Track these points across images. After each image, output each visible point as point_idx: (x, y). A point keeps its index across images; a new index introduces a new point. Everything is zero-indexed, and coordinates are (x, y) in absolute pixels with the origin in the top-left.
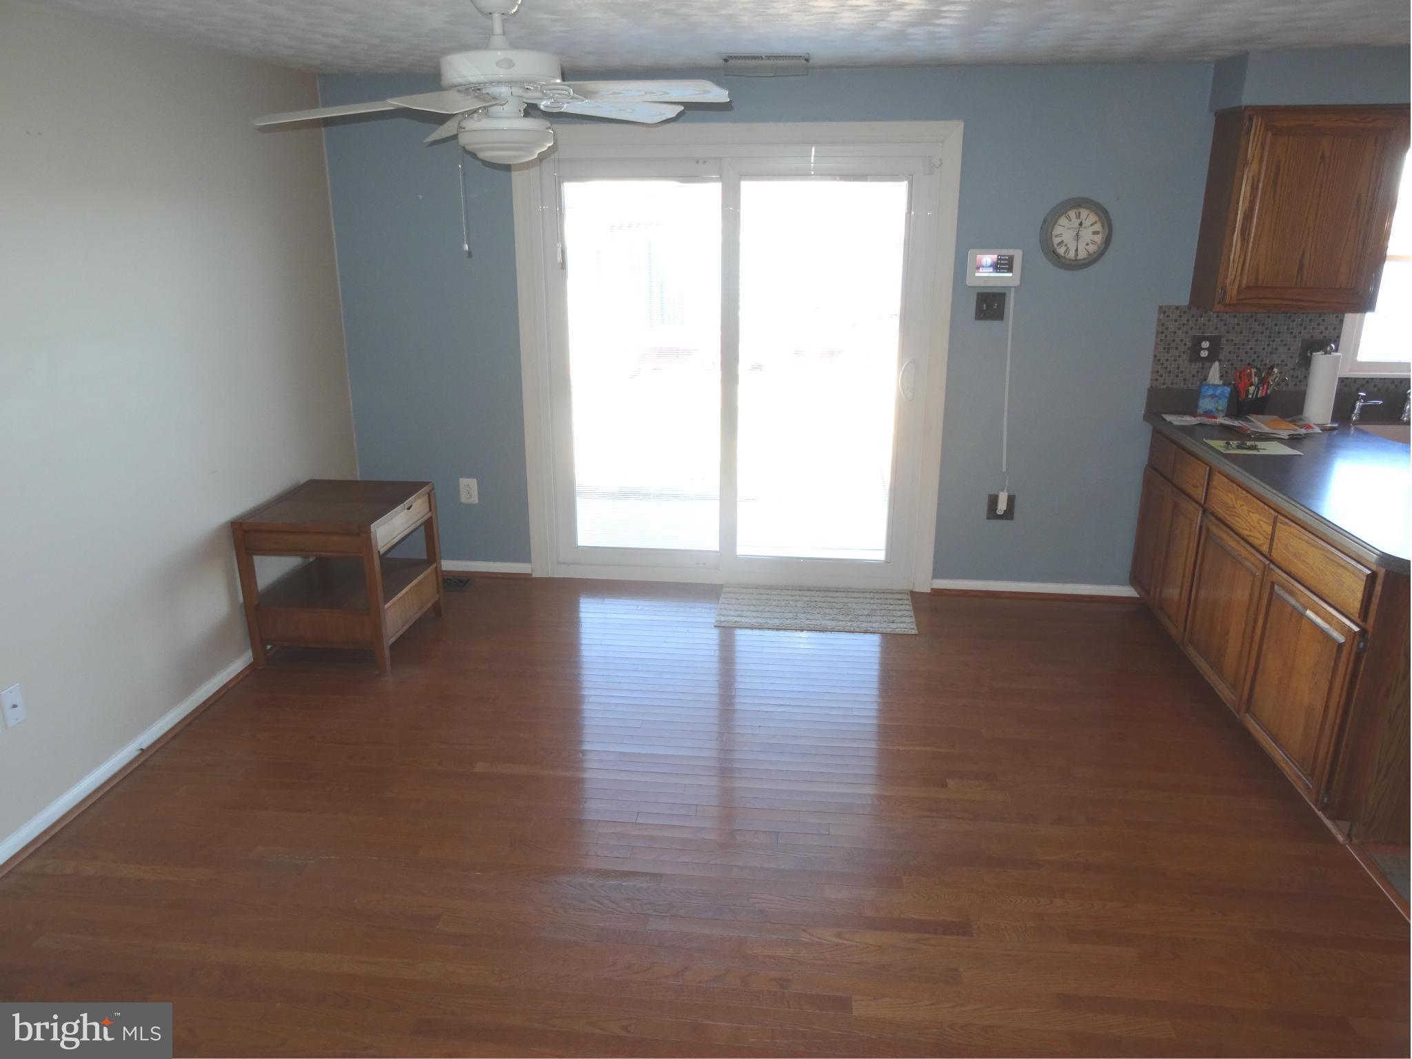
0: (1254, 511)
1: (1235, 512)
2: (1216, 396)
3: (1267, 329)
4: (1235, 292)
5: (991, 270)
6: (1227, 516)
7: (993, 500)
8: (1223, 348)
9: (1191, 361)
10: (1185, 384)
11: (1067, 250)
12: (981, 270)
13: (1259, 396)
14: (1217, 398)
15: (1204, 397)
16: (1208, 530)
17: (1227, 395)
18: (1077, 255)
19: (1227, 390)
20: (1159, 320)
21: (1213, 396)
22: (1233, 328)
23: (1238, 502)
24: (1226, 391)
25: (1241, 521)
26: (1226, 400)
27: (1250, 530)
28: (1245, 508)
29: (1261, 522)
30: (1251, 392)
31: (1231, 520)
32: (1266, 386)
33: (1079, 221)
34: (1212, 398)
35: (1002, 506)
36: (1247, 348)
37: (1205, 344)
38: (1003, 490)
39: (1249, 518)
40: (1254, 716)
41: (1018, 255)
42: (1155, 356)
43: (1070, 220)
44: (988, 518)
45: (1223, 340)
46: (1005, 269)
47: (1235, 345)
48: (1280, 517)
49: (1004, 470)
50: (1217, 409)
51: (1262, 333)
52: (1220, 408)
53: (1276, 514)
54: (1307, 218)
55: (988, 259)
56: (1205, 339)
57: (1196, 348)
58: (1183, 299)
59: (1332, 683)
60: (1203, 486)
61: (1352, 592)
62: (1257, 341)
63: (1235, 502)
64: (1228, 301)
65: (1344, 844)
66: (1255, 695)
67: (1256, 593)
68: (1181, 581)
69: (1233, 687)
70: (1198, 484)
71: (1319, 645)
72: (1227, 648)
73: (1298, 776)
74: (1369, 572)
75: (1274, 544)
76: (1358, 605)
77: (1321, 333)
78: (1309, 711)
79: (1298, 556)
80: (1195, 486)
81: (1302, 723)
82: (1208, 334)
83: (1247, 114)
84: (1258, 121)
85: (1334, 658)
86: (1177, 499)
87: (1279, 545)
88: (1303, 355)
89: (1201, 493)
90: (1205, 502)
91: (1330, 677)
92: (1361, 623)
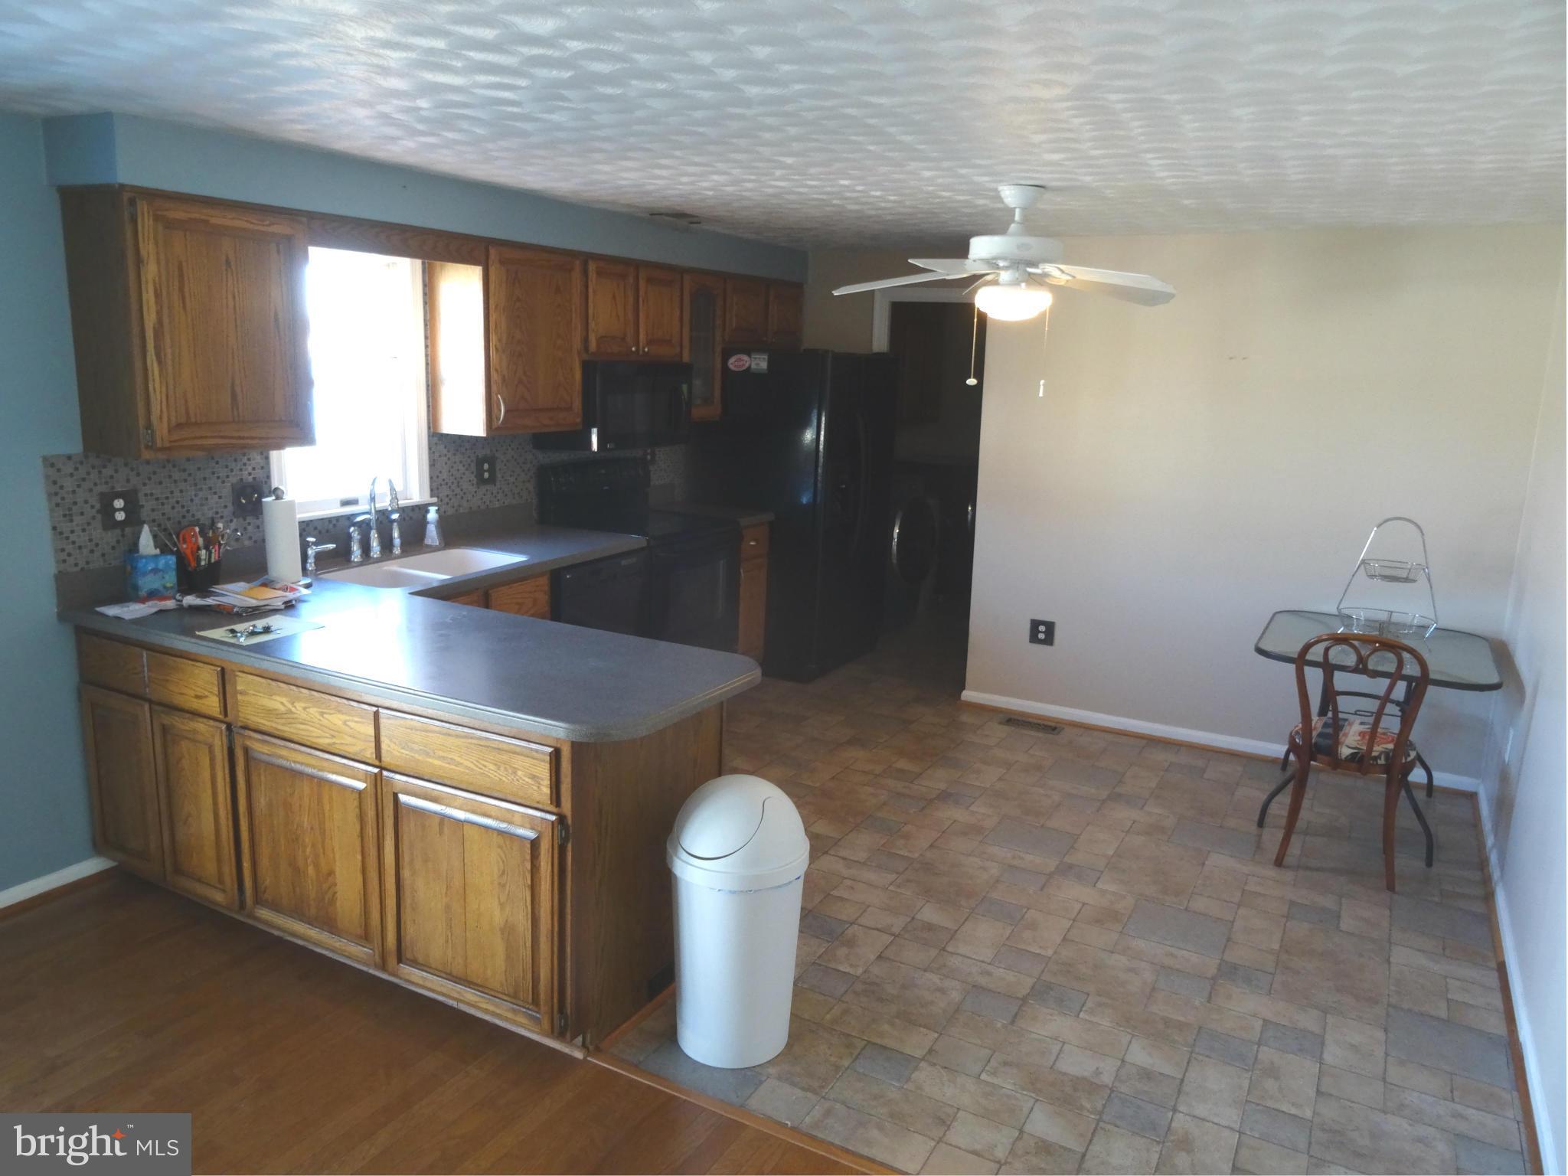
0: (332, 712)
1: (296, 718)
2: (160, 570)
3: (190, 475)
4: (165, 431)
6: (280, 727)
8: (142, 506)
9: (106, 528)
10: (105, 561)
13: (213, 560)
14: (161, 573)
15: (145, 574)
16: (246, 750)
17: (174, 566)
19: (172, 560)
20: (47, 476)
21: (155, 571)
22: (150, 479)
23: (296, 704)
24: (171, 562)
25: (311, 729)
26: (174, 573)
27: (333, 736)
28: (313, 711)
29: (348, 723)
30: (203, 557)
31: (288, 730)
32: (217, 547)
34: (155, 574)
36: (172, 501)
37: (119, 503)
39: (325, 722)
40: (415, 963)
42: (55, 528)
45: (141, 495)
47: (157, 499)
48: (381, 710)
50: (165, 587)
51: (185, 481)
53: (375, 709)
54: (227, 336)
56: (118, 495)
57: (108, 511)
59: (534, 888)
60: (214, 694)
61: (534, 777)
62: (181, 491)
63: (290, 706)
64: (159, 444)
65: (585, 1058)
66: (408, 938)
67: (371, 814)
68: (213, 825)
69: (365, 937)
70: (206, 693)
71: (499, 850)
72: (335, 893)
73: (514, 1011)
74: (550, 750)
75: (384, 747)
76: (546, 790)
77: (250, 474)
78: (508, 931)
79: (432, 754)
80: (197, 697)
81: (500, 948)
82: (119, 489)
83: (126, 196)
84: (143, 207)
85: (528, 857)
86: (167, 720)
87: (392, 745)
88: (236, 502)
89: (212, 704)
90: (226, 715)
91: (529, 882)
92: (554, 810)
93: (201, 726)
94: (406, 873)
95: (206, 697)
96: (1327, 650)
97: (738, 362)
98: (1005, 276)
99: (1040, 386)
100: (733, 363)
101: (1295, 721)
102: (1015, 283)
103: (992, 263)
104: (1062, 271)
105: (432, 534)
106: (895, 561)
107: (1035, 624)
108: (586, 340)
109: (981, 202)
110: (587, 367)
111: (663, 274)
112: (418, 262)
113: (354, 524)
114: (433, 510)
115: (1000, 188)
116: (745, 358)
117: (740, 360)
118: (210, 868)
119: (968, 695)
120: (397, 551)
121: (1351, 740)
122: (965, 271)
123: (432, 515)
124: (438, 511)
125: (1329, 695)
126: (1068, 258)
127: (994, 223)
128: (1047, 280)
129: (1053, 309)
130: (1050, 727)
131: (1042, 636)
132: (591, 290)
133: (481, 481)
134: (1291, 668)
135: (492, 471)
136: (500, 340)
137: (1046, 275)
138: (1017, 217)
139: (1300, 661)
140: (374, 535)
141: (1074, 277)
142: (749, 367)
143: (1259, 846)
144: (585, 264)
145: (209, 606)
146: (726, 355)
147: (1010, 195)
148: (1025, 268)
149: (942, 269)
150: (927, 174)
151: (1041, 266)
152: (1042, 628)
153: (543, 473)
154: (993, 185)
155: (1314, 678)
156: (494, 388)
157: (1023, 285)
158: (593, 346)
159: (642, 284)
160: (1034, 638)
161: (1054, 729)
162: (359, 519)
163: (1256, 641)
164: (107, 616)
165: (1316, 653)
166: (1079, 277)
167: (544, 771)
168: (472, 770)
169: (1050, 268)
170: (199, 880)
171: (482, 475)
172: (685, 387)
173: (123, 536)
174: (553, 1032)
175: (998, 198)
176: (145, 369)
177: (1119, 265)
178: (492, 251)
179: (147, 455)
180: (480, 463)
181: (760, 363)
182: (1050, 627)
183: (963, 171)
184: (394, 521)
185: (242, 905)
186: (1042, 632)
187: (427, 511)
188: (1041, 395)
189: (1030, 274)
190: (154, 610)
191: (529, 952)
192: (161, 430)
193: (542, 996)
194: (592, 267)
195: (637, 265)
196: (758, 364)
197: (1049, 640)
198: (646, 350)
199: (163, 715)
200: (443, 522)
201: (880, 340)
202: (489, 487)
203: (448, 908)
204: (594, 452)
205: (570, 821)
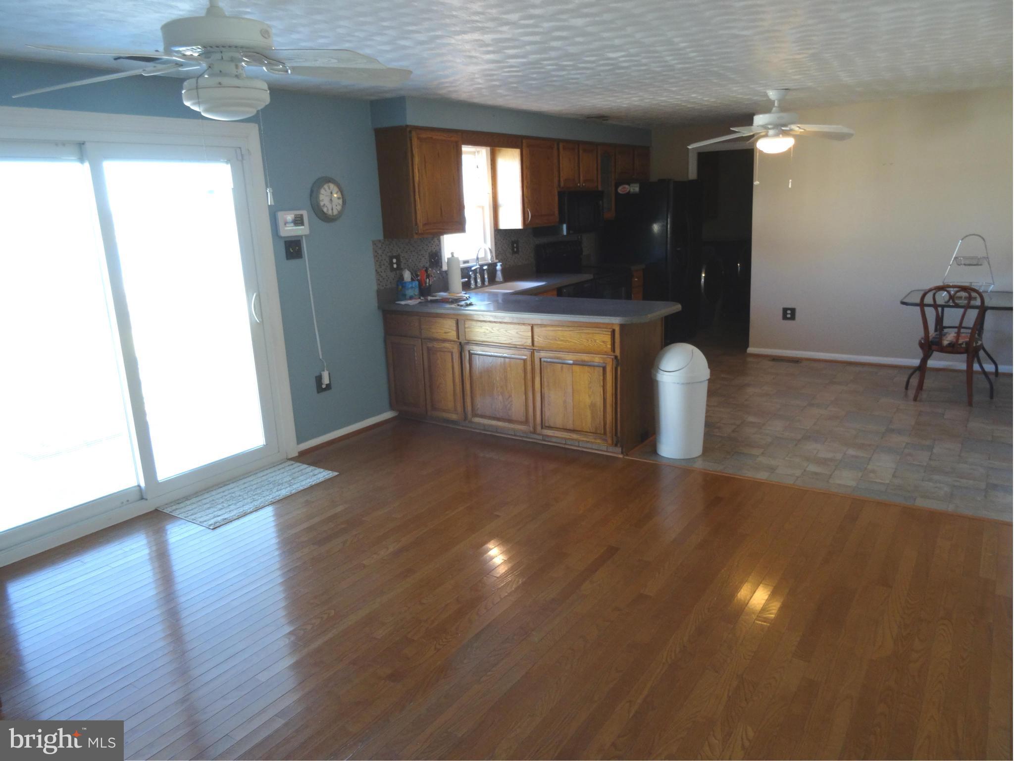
0: (510, 329)
1: (493, 334)
2: (413, 287)
4: (422, 227)
5: (292, 225)
6: (486, 340)
7: (319, 379)
8: (403, 262)
9: (391, 271)
10: (391, 285)
11: (328, 210)
12: (287, 225)
13: (431, 284)
15: (407, 289)
16: (469, 352)
17: (418, 286)
18: (333, 212)
19: (417, 283)
20: (373, 249)
21: (411, 287)
22: (403, 250)
23: (494, 328)
25: (500, 338)
26: (418, 288)
27: (511, 339)
28: (501, 330)
29: (518, 332)
30: (427, 282)
31: (490, 340)
32: (431, 278)
33: (329, 191)
34: (411, 289)
35: (326, 380)
36: (410, 260)
37: (394, 261)
38: (324, 371)
39: (507, 334)
40: (550, 428)
41: (305, 213)
42: (376, 271)
43: (326, 191)
44: (318, 392)
45: (402, 257)
46: (299, 223)
47: (406, 259)
48: (534, 325)
49: (321, 357)
50: (415, 295)
52: (416, 294)
53: (531, 325)
55: (290, 217)
56: (394, 258)
57: (391, 264)
58: (381, 237)
59: (604, 387)
60: (453, 330)
61: (604, 342)
62: (413, 256)
63: (491, 330)
64: (420, 232)
65: (623, 457)
66: (546, 418)
67: (529, 368)
68: (452, 387)
69: (526, 422)
70: (450, 331)
71: (588, 374)
72: (512, 404)
73: (595, 439)
74: (611, 330)
75: (536, 340)
76: (609, 346)
77: (434, 248)
78: (593, 406)
79: (557, 339)
80: (445, 333)
81: (588, 413)
82: (394, 254)
83: (408, 129)
84: (414, 134)
85: (602, 374)
86: (430, 345)
87: (540, 339)
88: (430, 261)
89: (452, 335)
90: (459, 339)
91: (602, 385)
92: (613, 354)
93: (447, 345)
94: (546, 390)
95: (450, 332)
96: (934, 295)
97: (623, 189)
98: (771, 132)
99: (789, 183)
100: (620, 190)
101: (921, 333)
102: (777, 135)
103: (765, 127)
104: (799, 127)
105: (499, 276)
106: (703, 291)
107: (785, 310)
108: (559, 181)
109: (755, 98)
110: (561, 194)
111: (590, 147)
112: (489, 148)
113: (472, 271)
114: (499, 264)
115: (768, 91)
116: (627, 186)
117: (625, 188)
118: (450, 405)
119: (750, 350)
120: (486, 283)
121: (950, 337)
122: (752, 131)
123: (499, 267)
124: (501, 265)
125: (939, 320)
126: (801, 121)
127: (766, 108)
128: (791, 133)
129: (795, 146)
130: (796, 361)
131: (789, 316)
132: (561, 158)
133: (514, 253)
134: (918, 309)
135: (517, 248)
136: (527, 183)
137: (791, 130)
138: (776, 104)
139: (922, 305)
140: (478, 276)
141: (804, 130)
142: (629, 191)
143: (906, 395)
144: (558, 145)
145: (437, 300)
146: (617, 186)
147: (772, 94)
148: (781, 129)
149: (744, 132)
150: (735, 89)
151: (789, 126)
152: (789, 312)
153: (538, 249)
154: (764, 91)
155: (931, 313)
156: (526, 206)
157: (781, 136)
158: (562, 184)
159: (581, 152)
160: (785, 317)
161: (798, 361)
162: (473, 269)
163: (902, 298)
164: (402, 305)
165: (929, 299)
166: (808, 130)
167: (608, 339)
168: (576, 343)
169: (795, 127)
170: (444, 411)
171: (514, 249)
172: (601, 202)
173: (396, 274)
174: (612, 444)
175: (766, 95)
176: (415, 201)
177: (824, 123)
178: (524, 141)
179: (416, 237)
180: (513, 243)
181: (635, 188)
182: (793, 311)
183: (752, 86)
184: (485, 270)
185: (465, 418)
186: (789, 314)
187: (497, 265)
188: (790, 186)
189: (783, 130)
190: (418, 302)
191: (602, 413)
192: (420, 225)
193: (608, 430)
194: (561, 146)
195: (578, 143)
196: (634, 189)
197: (793, 317)
198: (584, 185)
199: (428, 343)
200: (503, 270)
201: (692, 173)
202: (516, 255)
203: (565, 402)
204: (564, 236)
205: (619, 358)
